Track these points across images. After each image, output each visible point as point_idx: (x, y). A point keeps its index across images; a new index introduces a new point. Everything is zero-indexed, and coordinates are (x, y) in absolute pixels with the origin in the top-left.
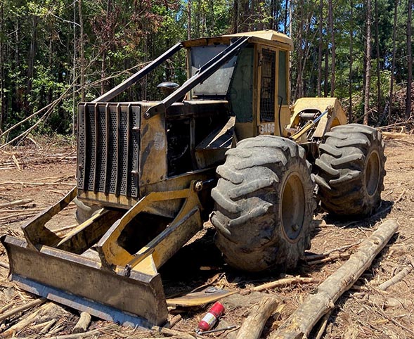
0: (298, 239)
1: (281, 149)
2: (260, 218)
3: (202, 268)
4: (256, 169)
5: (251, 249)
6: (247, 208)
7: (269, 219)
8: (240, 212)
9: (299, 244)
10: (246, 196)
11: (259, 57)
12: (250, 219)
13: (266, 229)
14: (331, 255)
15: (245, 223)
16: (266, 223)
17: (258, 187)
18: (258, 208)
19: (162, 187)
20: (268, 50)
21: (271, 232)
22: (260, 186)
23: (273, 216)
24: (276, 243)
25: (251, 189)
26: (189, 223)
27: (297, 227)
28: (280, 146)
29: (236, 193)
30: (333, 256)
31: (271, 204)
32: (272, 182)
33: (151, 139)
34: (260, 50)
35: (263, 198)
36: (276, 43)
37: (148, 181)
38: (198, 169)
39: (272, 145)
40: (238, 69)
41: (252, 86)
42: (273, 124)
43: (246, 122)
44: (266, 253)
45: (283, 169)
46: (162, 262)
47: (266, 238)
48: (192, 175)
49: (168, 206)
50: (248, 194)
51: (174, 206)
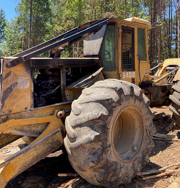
0: (134, 159)
1: (115, 89)
2: (88, 145)
3: (59, 175)
4: (91, 104)
5: (84, 169)
6: (80, 135)
7: (98, 146)
8: (75, 138)
9: (136, 162)
10: (80, 125)
11: (119, 31)
12: (81, 145)
13: (94, 154)
14: (167, 170)
15: (78, 147)
16: (94, 149)
17: (88, 119)
18: (87, 136)
19: (26, 115)
20: (127, 27)
21: (98, 157)
22: (91, 118)
23: (101, 143)
24: (104, 166)
25: (84, 120)
26: (50, 141)
27: (135, 148)
28: (114, 87)
29: (74, 122)
30: (168, 171)
31: (98, 134)
32: (100, 115)
33: (14, 81)
34: (120, 26)
35: (92, 128)
36: (135, 23)
37: (10, 111)
38: (66, 101)
39: (108, 86)
40: (106, 38)
41: (115, 48)
42: (134, 72)
43: (112, 71)
44: (96, 174)
45: (114, 105)
46: (19, 172)
47: (93, 162)
48: (58, 105)
49: (33, 129)
50: (82, 124)
51: (39, 128)
